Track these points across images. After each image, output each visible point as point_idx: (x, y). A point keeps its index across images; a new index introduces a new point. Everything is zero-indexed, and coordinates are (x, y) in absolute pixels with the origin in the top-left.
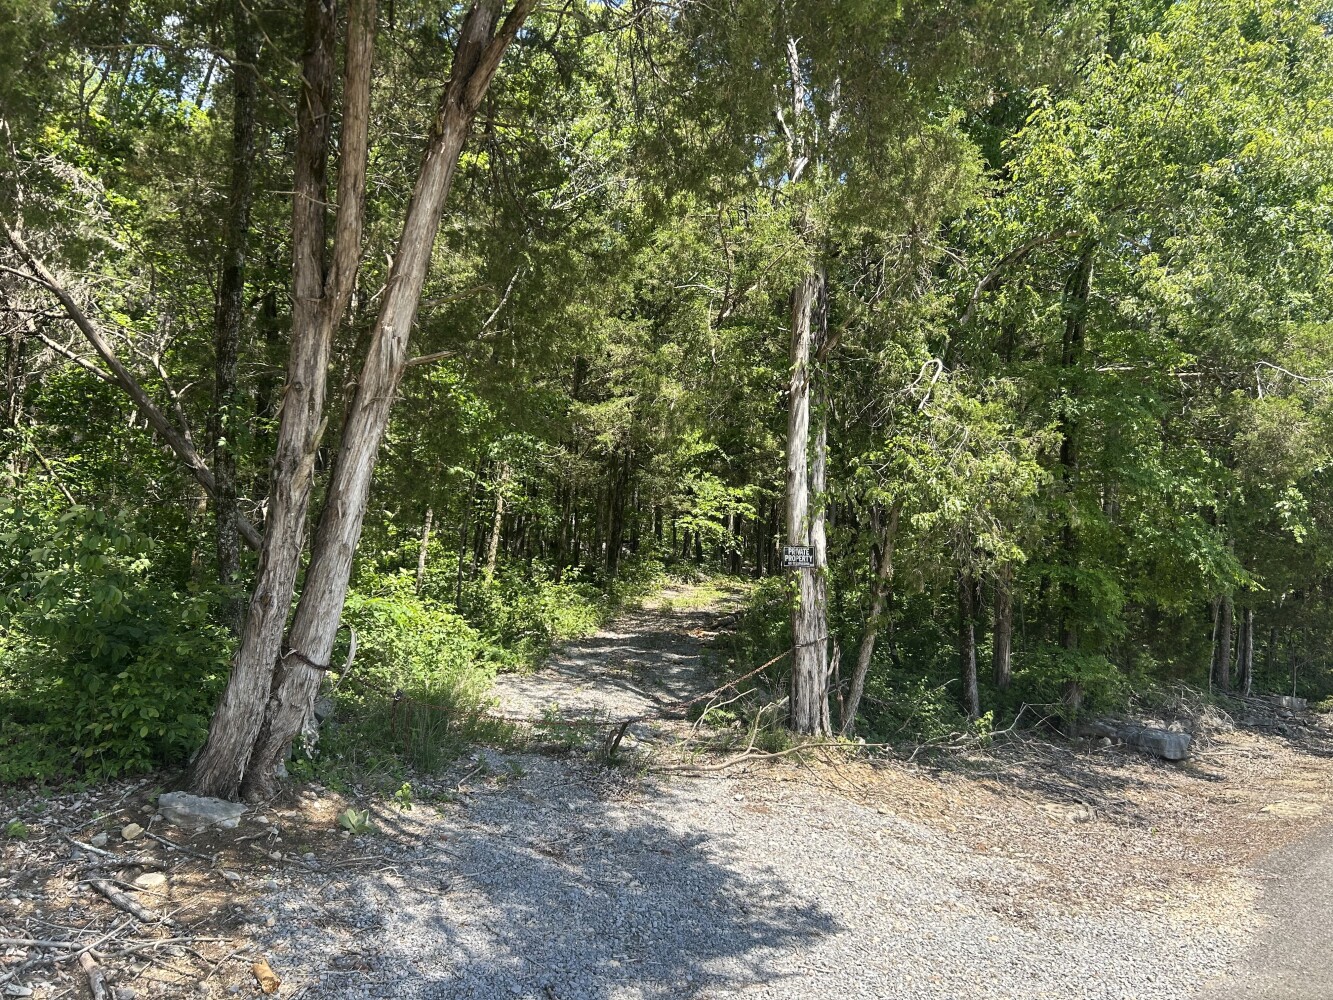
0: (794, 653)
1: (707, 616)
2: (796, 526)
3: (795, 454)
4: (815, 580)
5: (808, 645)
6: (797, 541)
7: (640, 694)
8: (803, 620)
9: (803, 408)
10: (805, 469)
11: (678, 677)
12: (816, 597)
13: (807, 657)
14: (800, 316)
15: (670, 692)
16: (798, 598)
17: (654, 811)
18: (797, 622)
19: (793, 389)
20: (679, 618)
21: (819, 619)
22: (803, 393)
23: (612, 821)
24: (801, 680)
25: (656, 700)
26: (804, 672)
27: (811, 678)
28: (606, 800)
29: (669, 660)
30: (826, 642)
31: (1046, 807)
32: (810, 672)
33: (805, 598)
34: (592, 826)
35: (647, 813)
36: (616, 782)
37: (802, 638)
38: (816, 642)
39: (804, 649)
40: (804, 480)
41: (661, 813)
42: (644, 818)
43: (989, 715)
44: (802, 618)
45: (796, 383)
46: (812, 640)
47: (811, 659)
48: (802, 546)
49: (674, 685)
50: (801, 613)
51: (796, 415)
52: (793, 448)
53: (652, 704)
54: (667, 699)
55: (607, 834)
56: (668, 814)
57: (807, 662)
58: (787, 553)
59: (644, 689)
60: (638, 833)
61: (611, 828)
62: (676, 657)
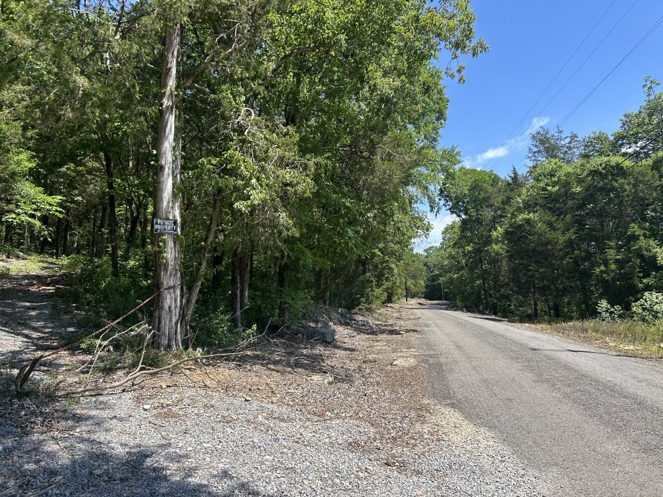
0: (159, 295)
1: (37, 277)
2: (165, 204)
3: (165, 153)
4: (175, 243)
5: (170, 288)
6: (164, 216)
7: (12, 333)
8: (167, 271)
9: (171, 122)
10: (171, 165)
11: (38, 318)
12: (175, 255)
13: (168, 297)
14: (170, 55)
15: (35, 329)
16: (165, 255)
17: (85, 436)
18: (162, 273)
19: (164, 106)
20: (16, 279)
21: (176, 270)
22: (172, 111)
23: (52, 455)
24: (164, 312)
25: (27, 336)
26: (166, 307)
27: (170, 311)
28: (32, 433)
29: (24, 307)
30: (179, 287)
31: (313, 378)
32: (170, 307)
33: (169, 256)
34: (32, 466)
35: (83, 440)
36: (33, 413)
37: (165, 283)
38: (174, 286)
39: (166, 292)
40: (170, 172)
41: (94, 437)
42: (81, 445)
43: (255, 327)
44: (166, 269)
45: (166, 102)
46: (172, 285)
47: (171, 298)
48: (168, 219)
49: (34, 324)
50: (166, 266)
51: (166, 126)
52: (163, 149)
53: (25, 340)
54: (35, 335)
55: (53, 473)
56: (101, 436)
57: (168, 300)
58: (157, 223)
59: (12, 329)
60: (83, 465)
61: (53, 465)
62: (28, 304)
